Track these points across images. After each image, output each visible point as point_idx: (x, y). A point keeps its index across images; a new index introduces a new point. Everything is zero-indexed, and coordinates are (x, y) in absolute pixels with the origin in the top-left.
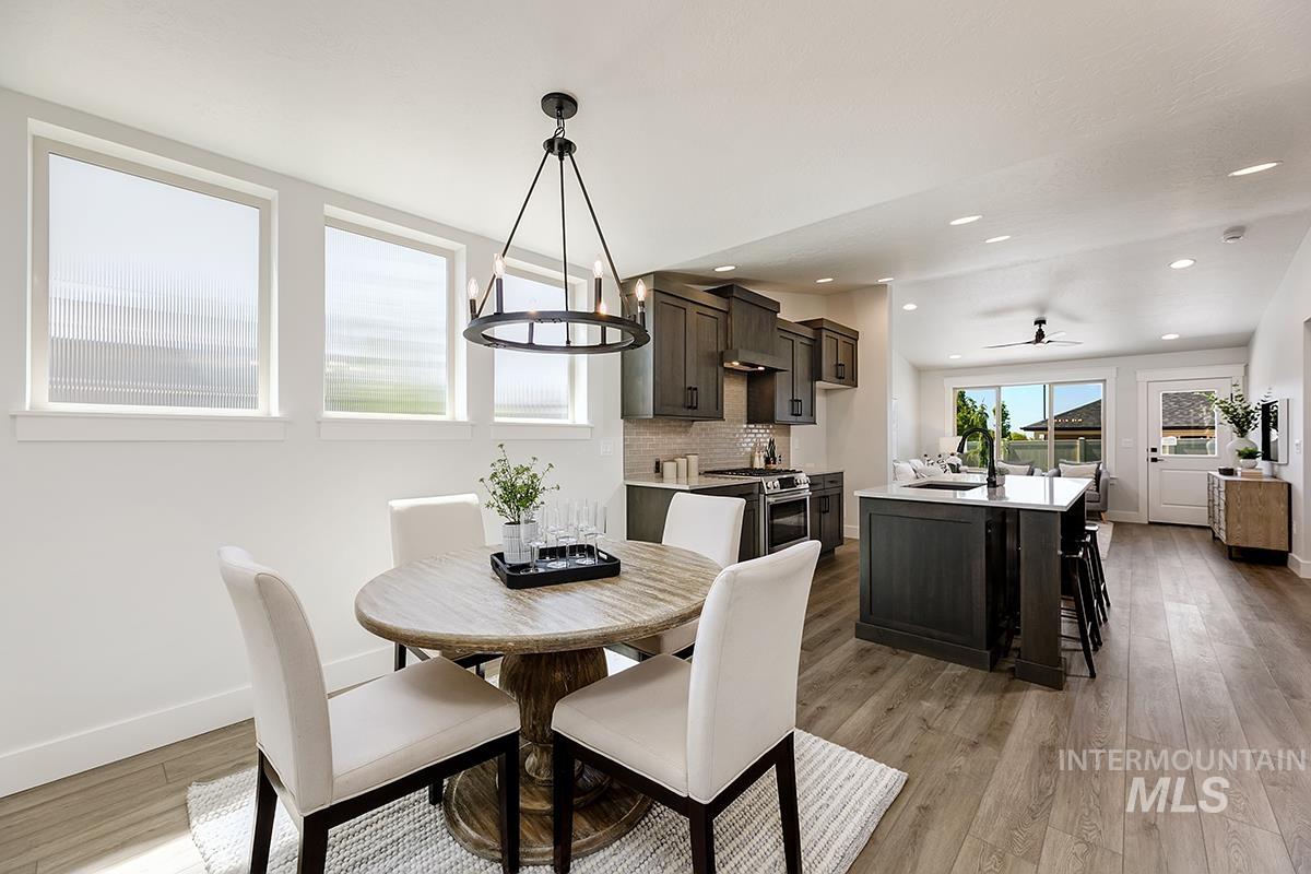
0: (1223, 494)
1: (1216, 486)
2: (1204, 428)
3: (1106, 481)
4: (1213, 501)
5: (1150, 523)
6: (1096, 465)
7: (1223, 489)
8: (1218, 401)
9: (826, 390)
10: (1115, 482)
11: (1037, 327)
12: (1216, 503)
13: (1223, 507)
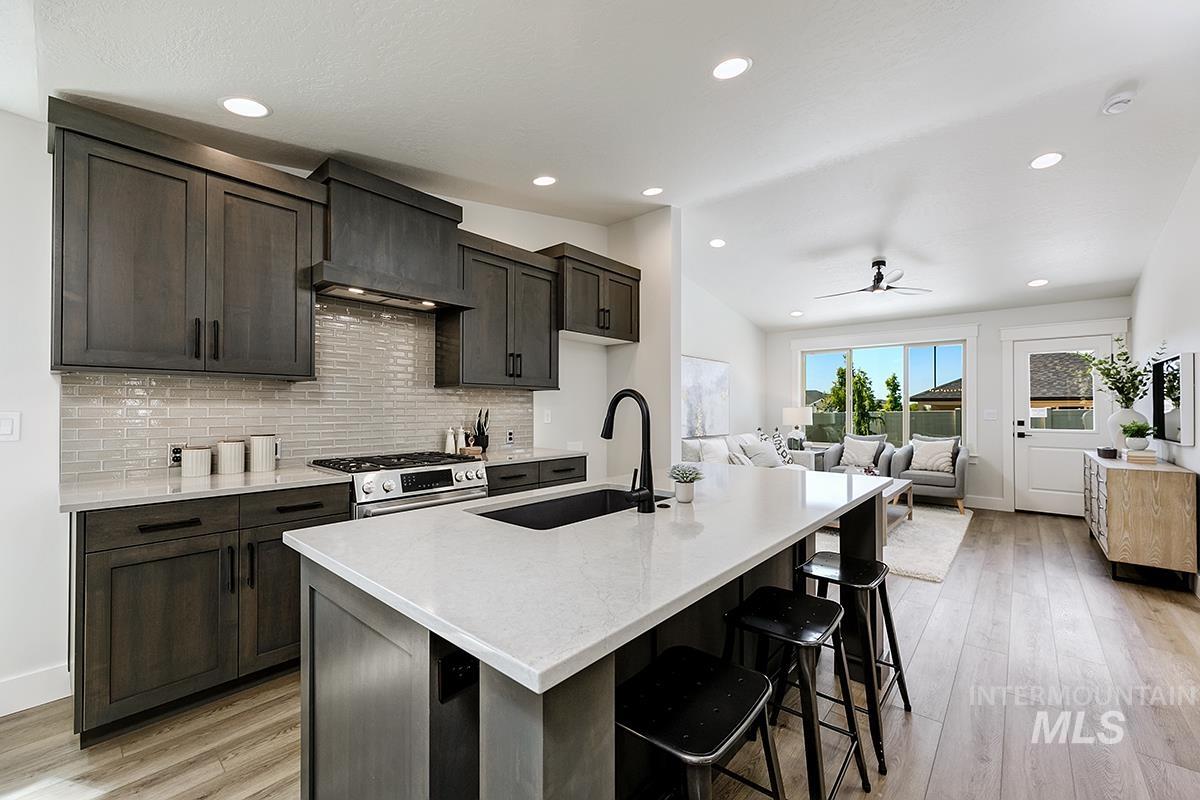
0: (1102, 486)
1: (1094, 472)
2: (1079, 399)
3: (964, 462)
4: (1091, 491)
5: (1017, 511)
6: (953, 442)
7: (1103, 479)
8: (1096, 362)
9: (607, 346)
10: (976, 461)
11: (876, 268)
12: (1095, 495)
13: (1103, 505)
